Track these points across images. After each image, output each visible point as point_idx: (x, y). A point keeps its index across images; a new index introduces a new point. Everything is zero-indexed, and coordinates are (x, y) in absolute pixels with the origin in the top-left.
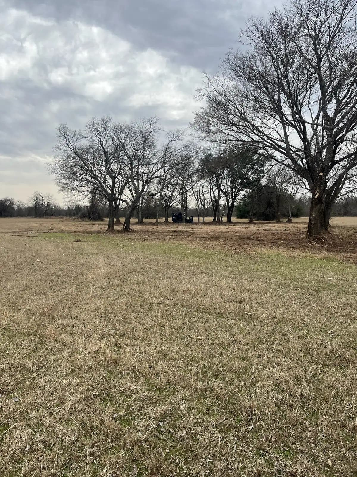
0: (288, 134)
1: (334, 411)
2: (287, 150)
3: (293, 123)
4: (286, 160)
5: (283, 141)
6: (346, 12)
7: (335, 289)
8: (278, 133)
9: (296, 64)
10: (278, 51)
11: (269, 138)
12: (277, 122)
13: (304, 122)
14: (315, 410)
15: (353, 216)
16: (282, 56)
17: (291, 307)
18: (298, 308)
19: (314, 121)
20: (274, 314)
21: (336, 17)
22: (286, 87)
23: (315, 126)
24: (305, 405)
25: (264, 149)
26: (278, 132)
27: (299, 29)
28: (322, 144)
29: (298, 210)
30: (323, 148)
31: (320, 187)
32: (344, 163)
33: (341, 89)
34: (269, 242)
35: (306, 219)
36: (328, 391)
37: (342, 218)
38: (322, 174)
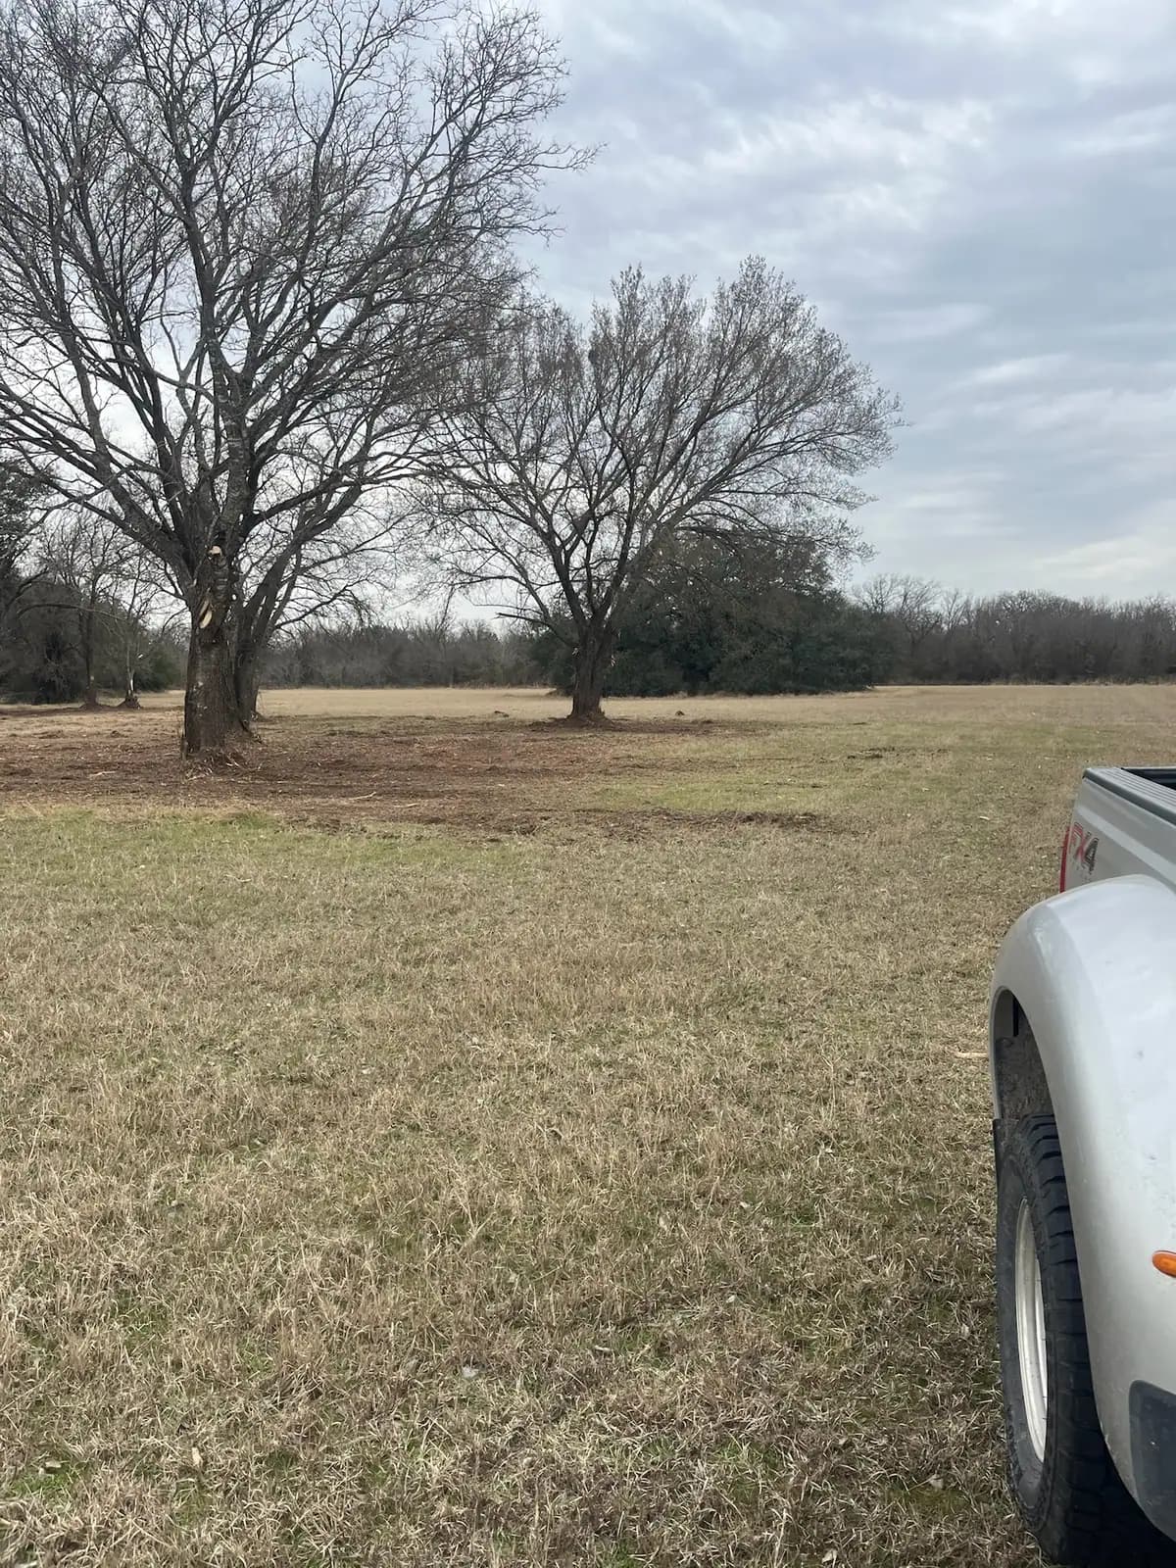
0: (97, 402)
1: (221, 1290)
2: (97, 460)
3: (118, 371)
4: (95, 494)
5: (83, 428)
6: (264, 43)
7: (257, 910)
8: (61, 395)
9: (111, 174)
10: (47, 110)
11: (28, 409)
12: (57, 357)
13: (152, 377)
14: (161, 1306)
15: (328, 686)
16: (62, 131)
17: (109, 990)
18: (132, 989)
19: (184, 374)
20: (45, 1025)
21: (236, 52)
22: (82, 240)
23: (190, 394)
24: (127, 1302)
25: (14, 447)
26: (65, 395)
27: (118, 58)
28: (217, 454)
29: (160, 666)
30: (219, 469)
31: (214, 591)
32: (288, 521)
33: (261, 288)
34: (55, 778)
35: (177, 696)
36: (204, 1232)
37: (295, 692)
38: (216, 550)
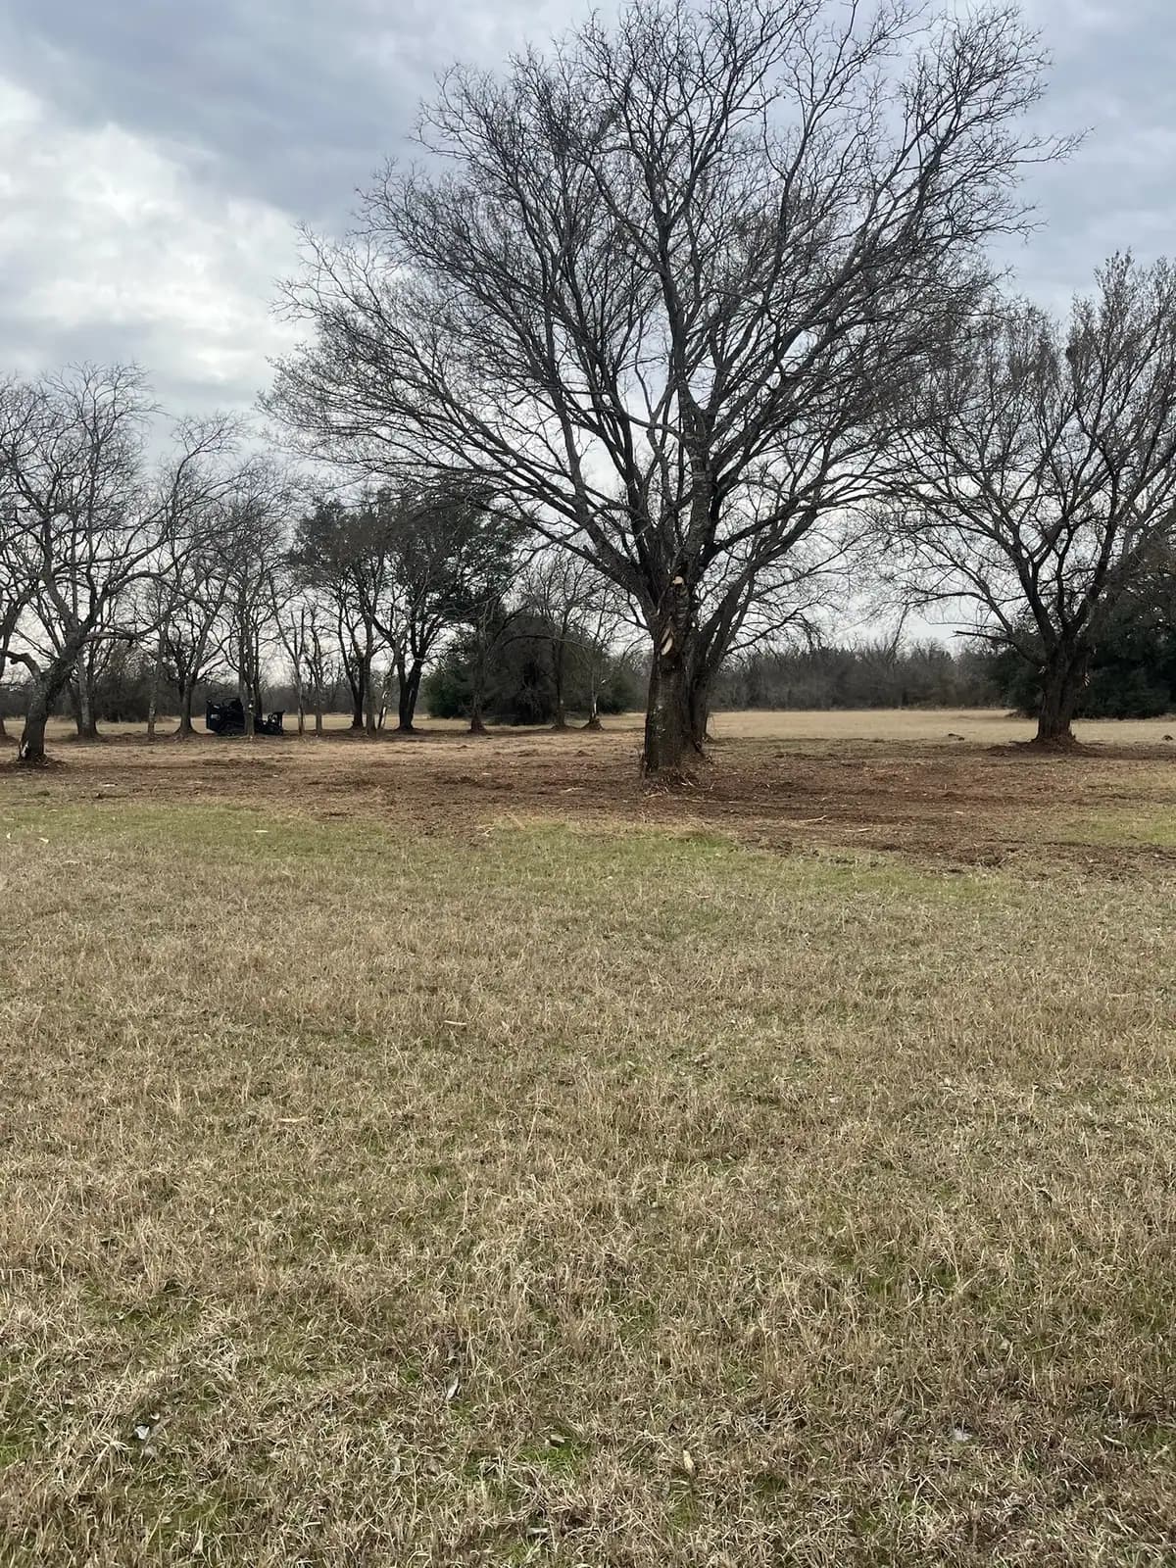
0: (579, 451)
1: (703, 1296)
2: (576, 502)
3: (595, 419)
4: (574, 533)
5: (566, 475)
6: (739, 90)
7: (717, 927)
8: (548, 446)
9: (596, 238)
10: (542, 188)
11: (521, 462)
12: (545, 412)
13: (624, 419)
14: (647, 1302)
15: (773, 709)
16: (554, 205)
17: (587, 992)
18: (608, 994)
19: (654, 416)
20: (536, 1020)
21: (712, 103)
22: (570, 304)
23: (659, 433)
24: (617, 1292)
25: (507, 496)
26: (551, 445)
27: (603, 127)
28: (680, 489)
29: (619, 690)
30: (682, 502)
31: (675, 620)
32: (742, 548)
33: (727, 326)
34: (532, 793)
35: (638, 719)
36: (686, 1238)
37: (743, 714)
38: (679, 580)
